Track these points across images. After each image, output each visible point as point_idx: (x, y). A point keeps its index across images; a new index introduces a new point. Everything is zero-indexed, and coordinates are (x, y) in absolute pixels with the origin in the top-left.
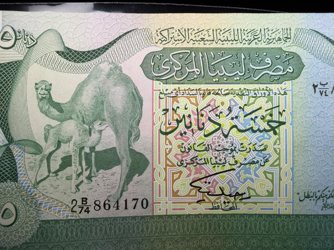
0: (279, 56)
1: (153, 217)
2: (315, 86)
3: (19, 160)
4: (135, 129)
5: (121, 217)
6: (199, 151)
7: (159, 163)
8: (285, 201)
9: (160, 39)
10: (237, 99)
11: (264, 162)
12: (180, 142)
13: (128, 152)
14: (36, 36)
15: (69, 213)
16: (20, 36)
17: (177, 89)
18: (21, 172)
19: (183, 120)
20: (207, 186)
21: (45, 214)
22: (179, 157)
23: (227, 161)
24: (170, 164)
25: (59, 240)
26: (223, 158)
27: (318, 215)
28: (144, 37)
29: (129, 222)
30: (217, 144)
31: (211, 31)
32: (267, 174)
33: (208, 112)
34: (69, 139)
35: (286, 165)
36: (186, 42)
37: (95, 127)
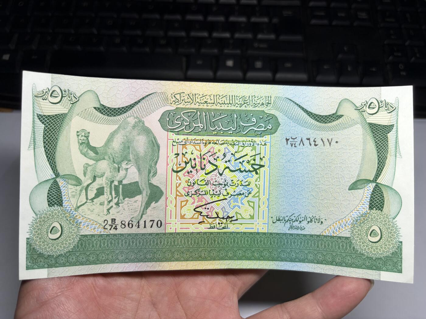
0: (262, 117)
1: (165, 234)
2: (287, 140)
3: (64, 190)
4: (154, 168)
5: (141, 234)
6: (201, 185)
7: (171, 194)
8: (262, 223)
9: (174, 101)
10: (230, 147)
11: (248, 194)
12: (187, 178)
13: (148, 185)
14: (78, 95)
15: (102, 230)
16: (65, 94)
17: (186, 139)
18: (66, 199)
19: (190, 162)
20: (206, 211)
21: (84, 230)
22: (187, 190)
23: (221, 193)
24: (180, 195)
25: (95, 249)
26: (218, 190)
27: (285, 234)
28: (162, 99)
29: (147, 237)
30: (214, 180)
31: (212, 97)
32: (250, 203)
33: (208, 157)
34: (102, 174)
35: (264, 196)
36: (193, 104)
37: (122, 166)
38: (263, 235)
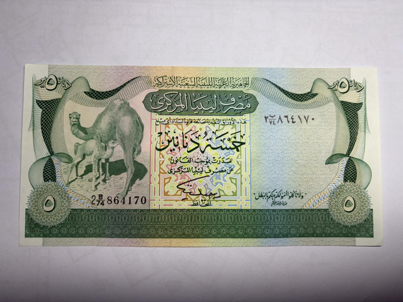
0: (241, 97)
1: (149, 210)
2: (266, 118)
3: (57, 167)
4: (138, 147)
5: (126, 210)
6: (184, 163)
7: (155, 171)
8: (245, 199)
9: (157, 84)
10: (211, 126)
11: (230, 171)
12: (170, 156)
13: (133, 163)
14: (71, 81)
16: (60, 81)
17: (169, 118)
18: (59, 175)
19: (173, 140)
20: (189, 188)
21: (74, 204)
22: (170, 167)
23: (204, 170)
24: (163, 172)
25: (83, 222)
26: (200, 167)
27: (268, 210)
28: (145, 82)
29: (132, 213)
30: (197, 158)
31: (193, 79)
32: (232, 180)
33: (190, 135)
34: (91, 153)
35: (246, 173)
36: (175, 86)
37: (109, 145)
38: (246, 212)
